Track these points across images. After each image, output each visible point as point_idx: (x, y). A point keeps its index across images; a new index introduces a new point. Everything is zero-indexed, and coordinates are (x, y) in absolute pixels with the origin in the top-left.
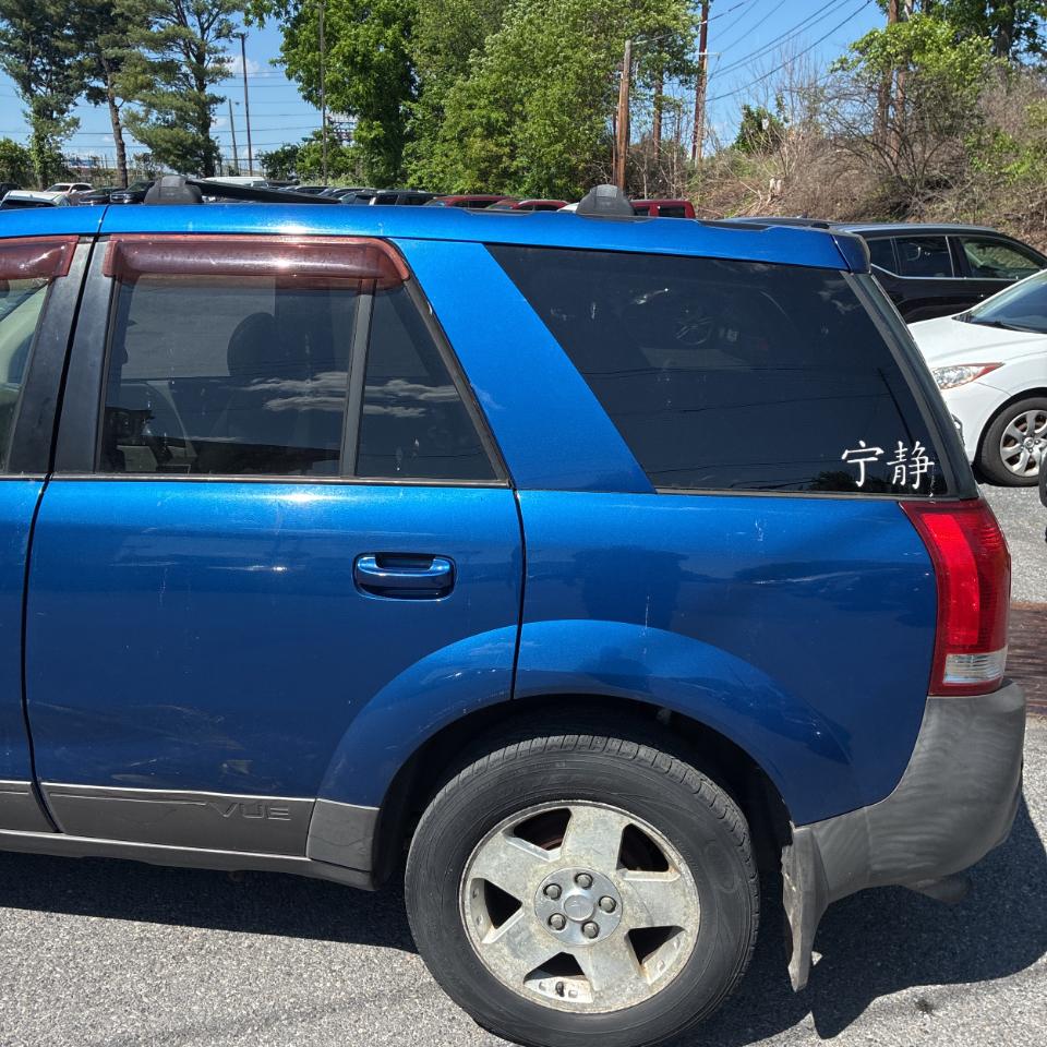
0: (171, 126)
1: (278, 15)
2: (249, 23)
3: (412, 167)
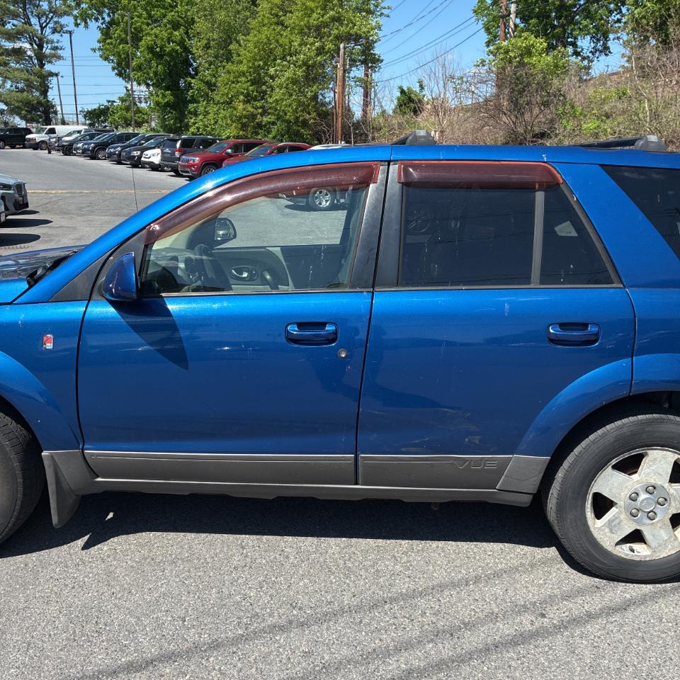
0: (22, 91)
1: (97, 20)
2: (77, 25)
3: (192, 121)
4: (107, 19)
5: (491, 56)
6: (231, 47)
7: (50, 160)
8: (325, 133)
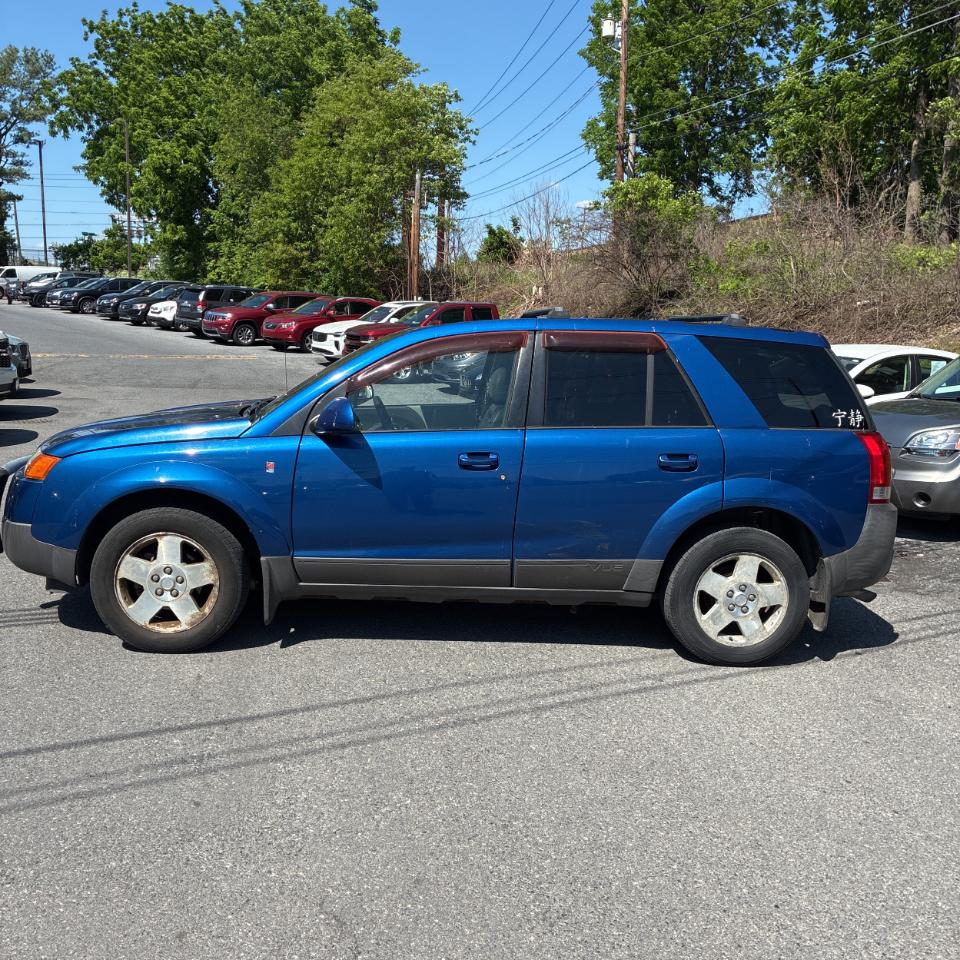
1: (81, 128)
2: (53, 134)
3: (211, 264)
4: (96, 128)
5: (607, 198)
6: (268, 171)
7: (10, 312)
8: (393, 286)
